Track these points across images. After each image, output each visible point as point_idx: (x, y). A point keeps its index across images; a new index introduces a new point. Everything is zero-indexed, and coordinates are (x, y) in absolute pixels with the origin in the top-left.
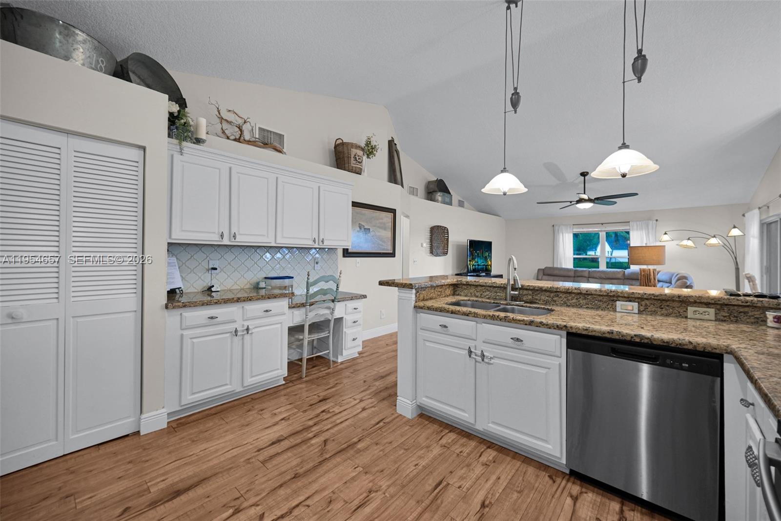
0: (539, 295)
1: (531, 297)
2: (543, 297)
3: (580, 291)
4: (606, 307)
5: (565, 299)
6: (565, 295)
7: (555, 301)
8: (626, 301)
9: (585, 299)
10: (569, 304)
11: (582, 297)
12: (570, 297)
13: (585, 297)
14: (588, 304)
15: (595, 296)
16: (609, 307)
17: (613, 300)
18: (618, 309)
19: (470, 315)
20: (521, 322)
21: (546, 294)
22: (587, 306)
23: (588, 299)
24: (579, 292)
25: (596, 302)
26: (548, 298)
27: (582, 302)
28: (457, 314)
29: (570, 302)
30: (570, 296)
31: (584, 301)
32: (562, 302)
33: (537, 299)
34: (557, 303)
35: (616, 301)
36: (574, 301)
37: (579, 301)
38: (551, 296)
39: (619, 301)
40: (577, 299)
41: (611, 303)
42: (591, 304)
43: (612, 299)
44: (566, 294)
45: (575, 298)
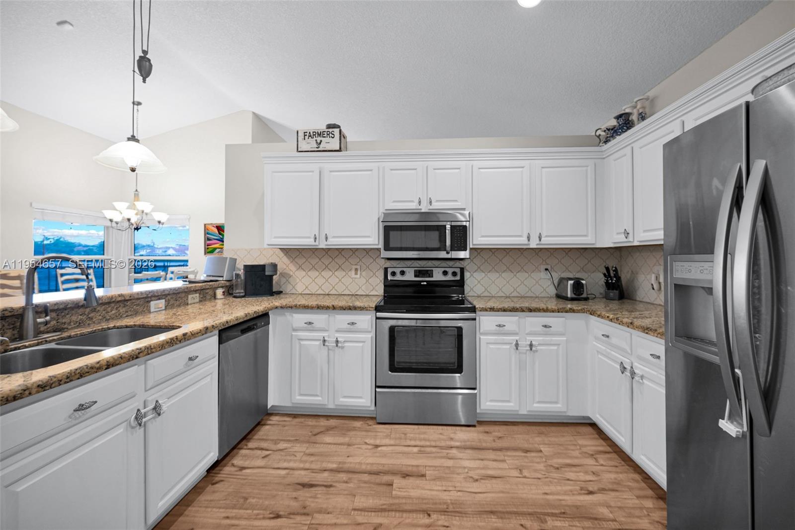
0: (67, 316)
1: (55, 322)
2: (74, 318)
3: (124, 297)
4: (142, 311)
5: (104, 312)
6: (103, 307)
7: (91, 319)
8: (157, 300)
9: (124, 307)
10: (109, 318)
11: (122, 305)
12: (110, 309)
13: (125, 304)
14: (127, 312)
15: (134, 301)
16: (145, 309)
17: (147, 302)
18: (152, 310)
19: (141, 354)
20: (200, 334)
21: (78, 311)
22: (127, 313)
23: (127, 306)
24: (123, 299)
25: (135, 306)
26: (82, 317)
27: (122, 310)
28: (118, 364)
29: (110, 314)
30: (109, 307)
31: (124, 309)
32: (100, 317)
33: (65, 323)
34: (94, 320)
35: (150, 301)
36: (113, 312)
37: (119, 310)
38: (86, 313)
39: (152, 301)
40: (117, 309)
41: (146, 305)
42: (130, 311)
43: (147, 300)
44: (104, 305)
45: (115, 307)
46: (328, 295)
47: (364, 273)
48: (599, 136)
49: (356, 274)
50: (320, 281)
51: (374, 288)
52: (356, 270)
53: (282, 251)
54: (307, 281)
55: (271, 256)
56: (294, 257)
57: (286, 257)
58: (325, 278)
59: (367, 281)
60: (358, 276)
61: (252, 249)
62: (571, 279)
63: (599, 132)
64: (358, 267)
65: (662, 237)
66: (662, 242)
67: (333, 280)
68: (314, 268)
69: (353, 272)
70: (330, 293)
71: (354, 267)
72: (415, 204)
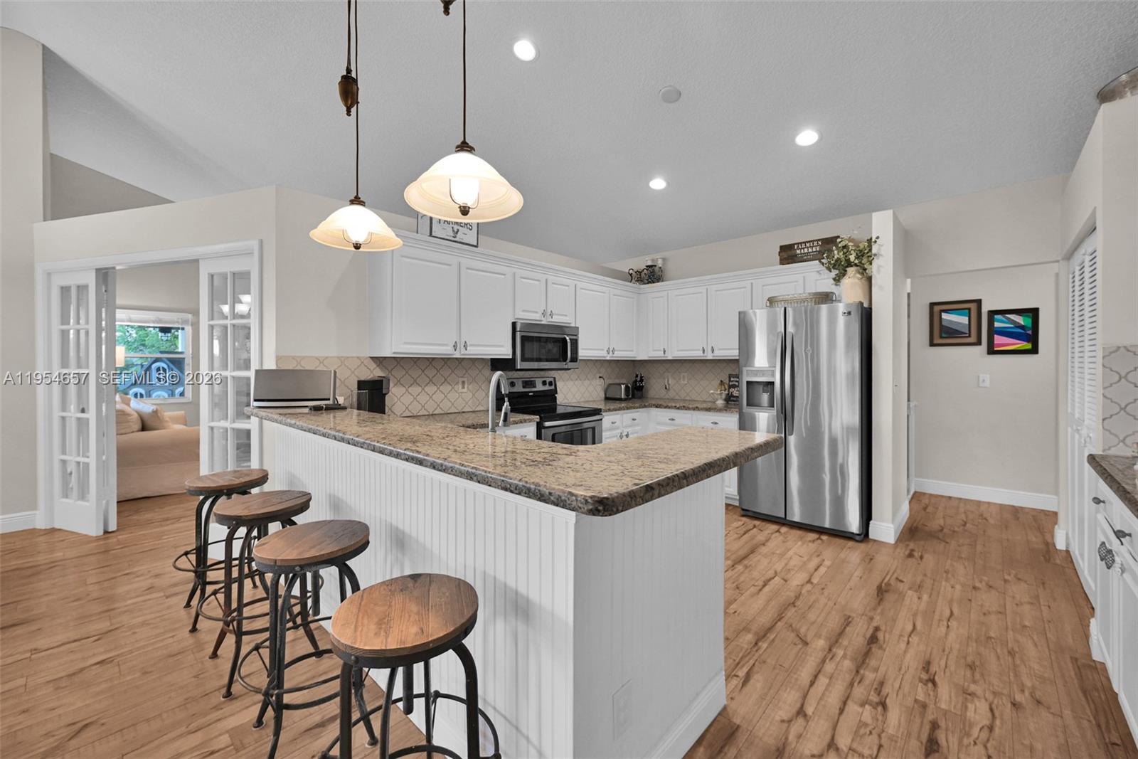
46: (432, 415)
47: (470, 387)
48: (631, 275)
49: (463, 388)
50: (423, 398)
51: (480, 403)
52: (463, 382)
53: (373, 360)
54: (407, 399)
55: (358, 366)
56: (390, 369)
57: (380, 368)
58: (413, 396)
59: (474, 395)
60: (465, 390)
61: (327, 358)
62: (623, 384)
63: (631, 272)
64: (465, 380)
65: (737, 354)
66: (737, 358)
67: (438, 397)
68: (415, 382)
69: (460, 386)
70: (434, 413)
71: (461, 380)
72: (538, 315)
